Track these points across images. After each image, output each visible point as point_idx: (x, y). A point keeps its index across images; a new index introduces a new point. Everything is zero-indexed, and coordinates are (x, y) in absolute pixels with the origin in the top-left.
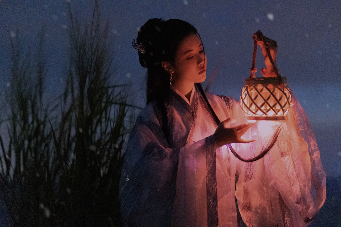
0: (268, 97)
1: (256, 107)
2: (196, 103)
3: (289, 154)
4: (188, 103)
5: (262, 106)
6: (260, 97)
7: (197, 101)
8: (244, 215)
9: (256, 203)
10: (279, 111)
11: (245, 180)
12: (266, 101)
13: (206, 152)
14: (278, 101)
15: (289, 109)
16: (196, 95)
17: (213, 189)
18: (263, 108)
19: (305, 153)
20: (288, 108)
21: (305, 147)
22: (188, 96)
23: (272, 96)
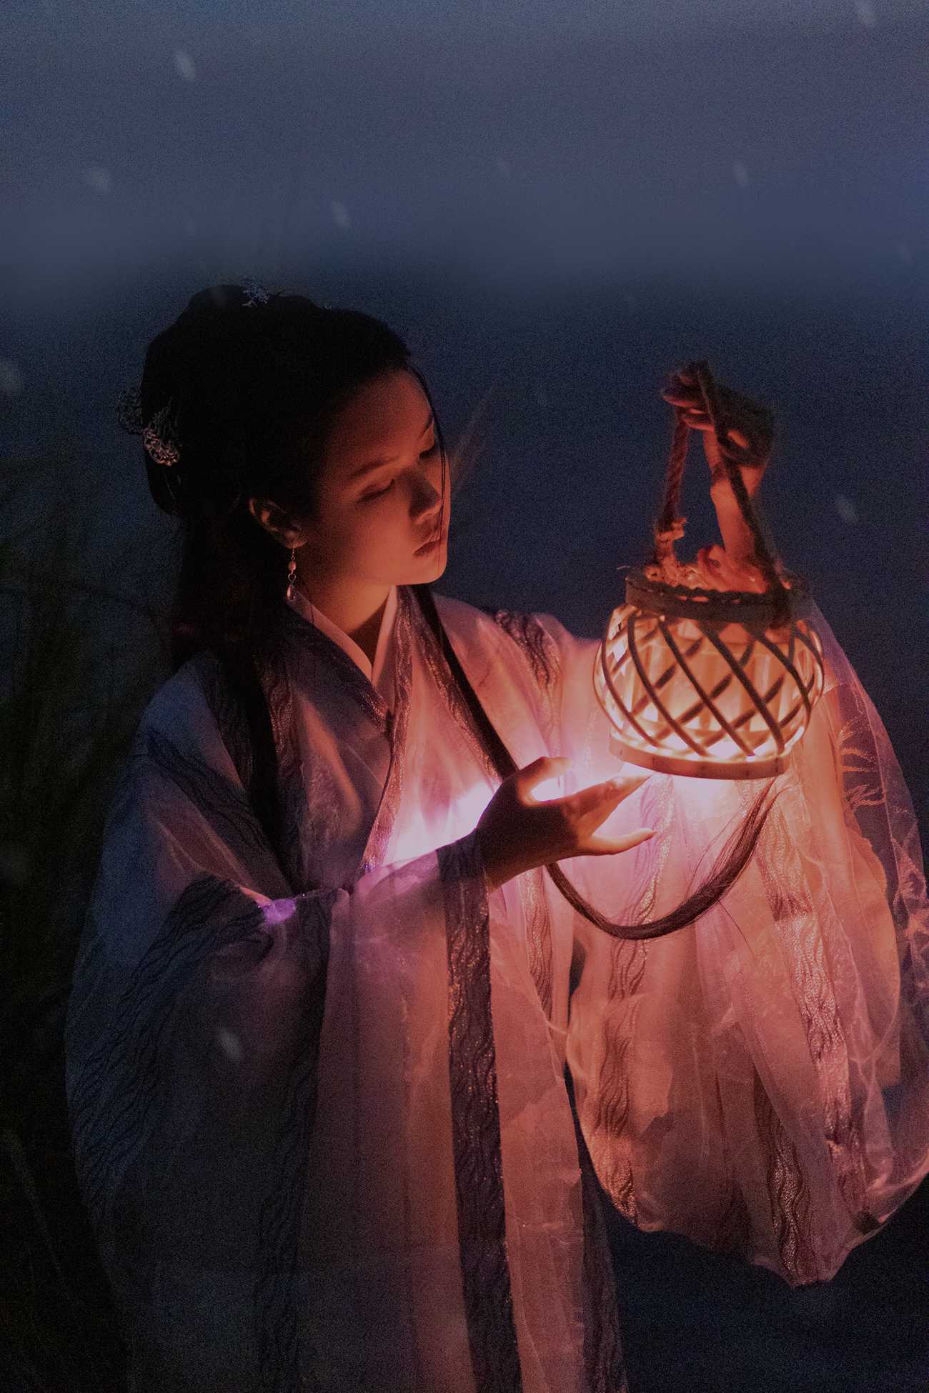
0: (717, 681)
1: (663, 717)
2: (399, 671)
3: (808, 910)
4: (368, 676)
5: (688, 716)
6: (685, 677)
7: (406, 656)
8: (603, 1152)
9: (655, 1101)
10: (761, 740)
11: (611, 993)
12: (706, 702)
13: (447, 916)
14: (760, 704)
15: (806, 728)
16: (403, 630)
17: (476, 1082)
18: (693, 725)
19: (873, 911)
20: (801, 723)
21: (874, 886)
22: (367, 635)
23: (735, 680)
